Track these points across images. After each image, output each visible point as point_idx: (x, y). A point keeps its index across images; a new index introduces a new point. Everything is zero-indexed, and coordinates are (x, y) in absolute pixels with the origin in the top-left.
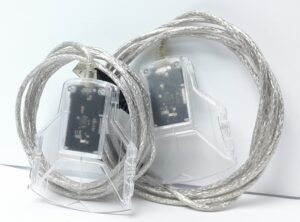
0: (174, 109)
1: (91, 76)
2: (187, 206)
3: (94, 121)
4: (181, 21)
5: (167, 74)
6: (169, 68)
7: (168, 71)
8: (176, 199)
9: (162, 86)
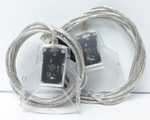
0: (93, 56)
1: (55, 42)
2: (101, 104)
3: (58, 67)
4: (95, 10)
5: (88, 39)
6: (89, 35)
7: (88, 37)
8: (96, 101)
9: (86, 45)
